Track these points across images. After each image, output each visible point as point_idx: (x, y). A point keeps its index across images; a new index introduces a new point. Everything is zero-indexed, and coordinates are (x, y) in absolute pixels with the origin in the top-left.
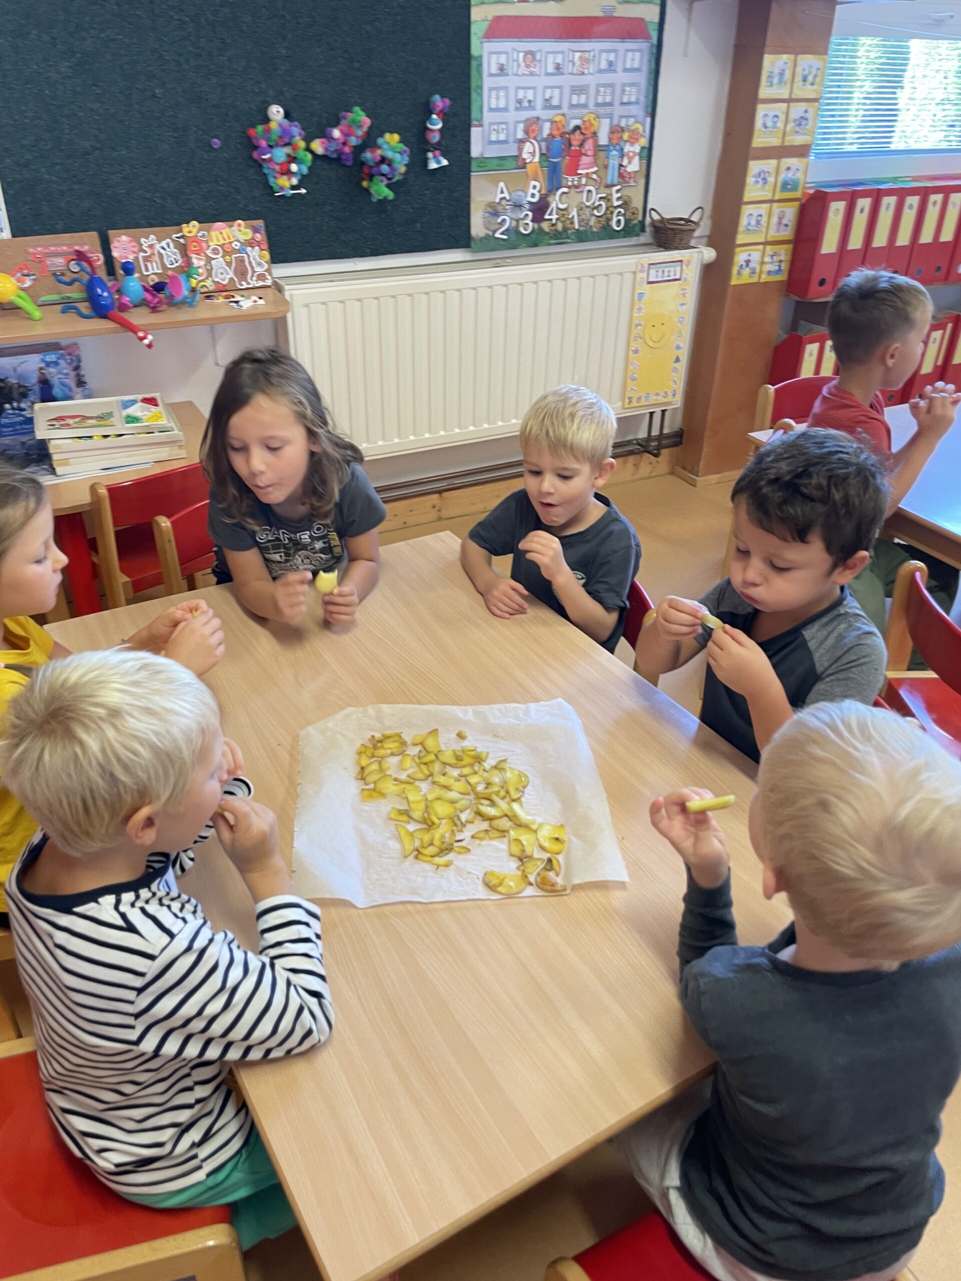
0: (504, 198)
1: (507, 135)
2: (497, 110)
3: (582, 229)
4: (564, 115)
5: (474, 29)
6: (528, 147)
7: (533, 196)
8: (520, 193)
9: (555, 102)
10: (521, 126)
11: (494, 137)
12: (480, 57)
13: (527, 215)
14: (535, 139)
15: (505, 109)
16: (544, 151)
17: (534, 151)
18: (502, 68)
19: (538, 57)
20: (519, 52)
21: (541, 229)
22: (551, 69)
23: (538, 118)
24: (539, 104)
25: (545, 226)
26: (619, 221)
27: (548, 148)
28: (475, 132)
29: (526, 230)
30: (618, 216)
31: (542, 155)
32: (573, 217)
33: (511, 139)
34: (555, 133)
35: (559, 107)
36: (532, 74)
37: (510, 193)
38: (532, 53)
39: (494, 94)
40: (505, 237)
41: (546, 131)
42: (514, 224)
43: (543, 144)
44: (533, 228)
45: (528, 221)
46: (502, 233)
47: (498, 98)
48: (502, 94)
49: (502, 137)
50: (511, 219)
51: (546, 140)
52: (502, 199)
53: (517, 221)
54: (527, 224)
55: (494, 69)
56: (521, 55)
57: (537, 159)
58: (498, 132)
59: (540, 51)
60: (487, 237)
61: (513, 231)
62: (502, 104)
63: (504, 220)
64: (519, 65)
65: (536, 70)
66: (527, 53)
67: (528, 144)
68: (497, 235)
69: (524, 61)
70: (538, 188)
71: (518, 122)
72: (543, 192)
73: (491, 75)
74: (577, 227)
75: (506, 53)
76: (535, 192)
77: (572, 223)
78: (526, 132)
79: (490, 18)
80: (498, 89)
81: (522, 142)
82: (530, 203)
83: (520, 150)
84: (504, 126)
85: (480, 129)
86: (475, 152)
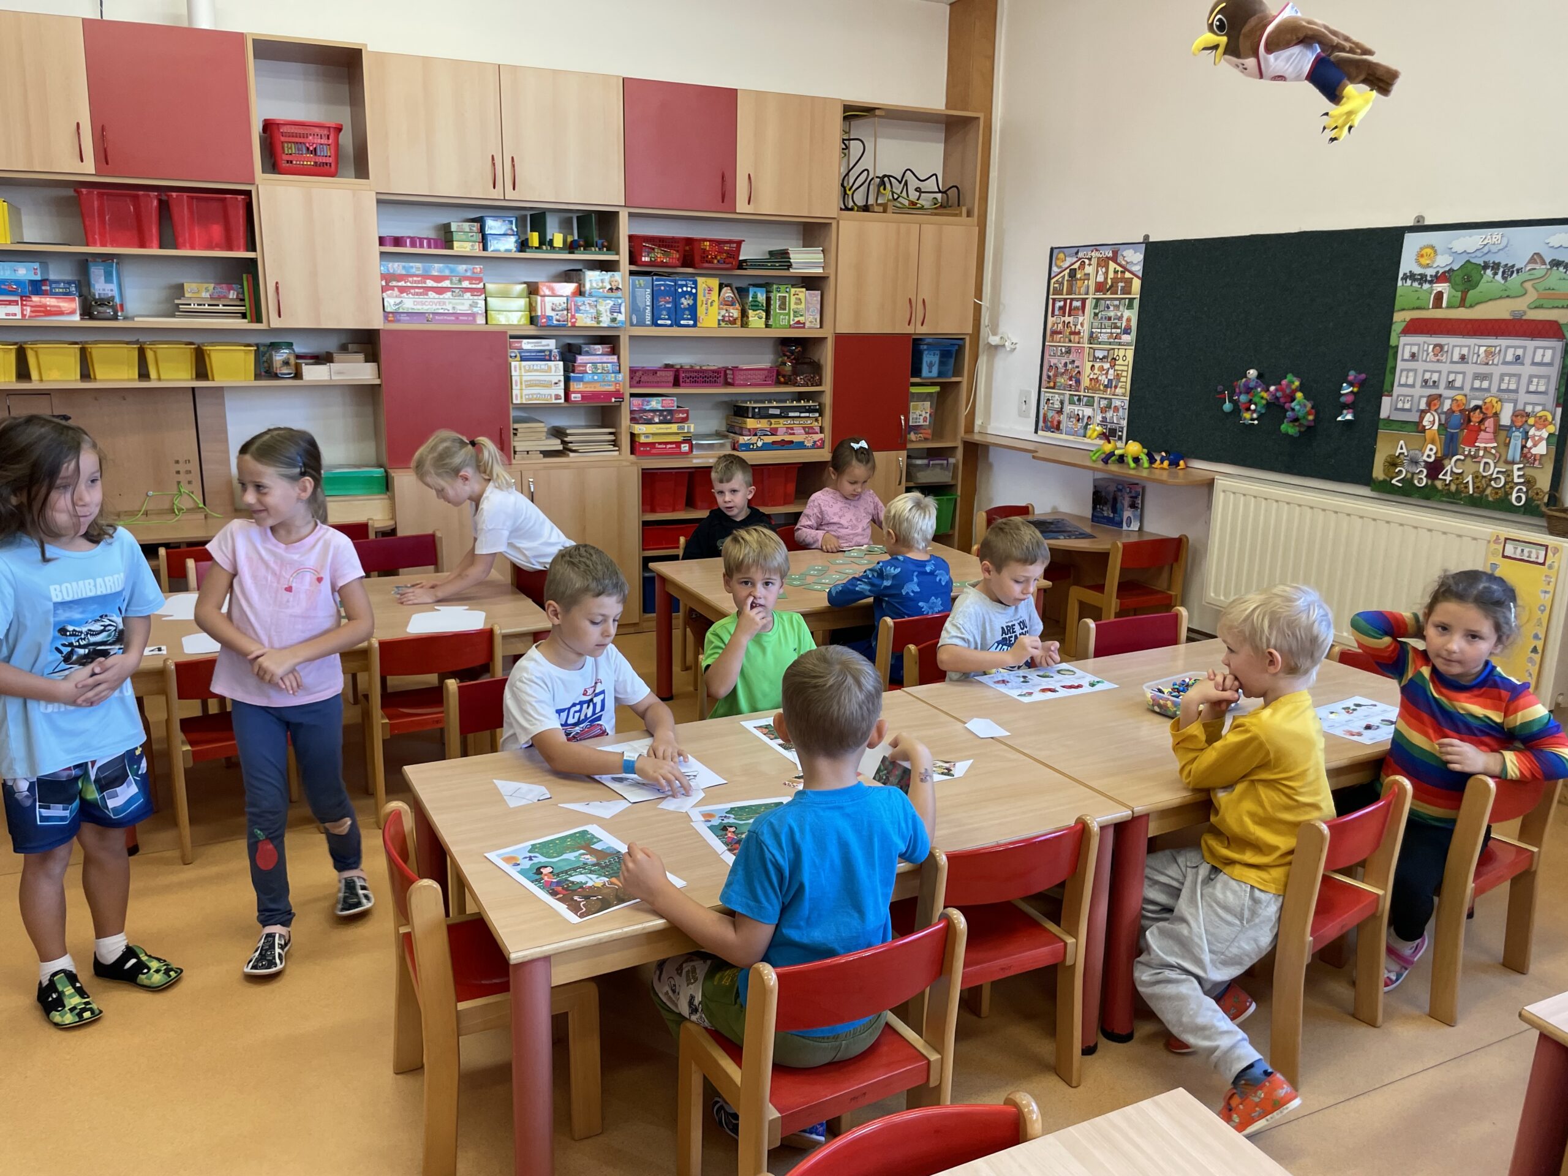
0: (1403, 453)
1: (1411, 405)
2: (1406, 385)
3: (1475, 495)
4: (1466, 396)
5: (1394, 327)
6: (1428, 417)
7: (1429, 456)
8: (1417, 452)
9: (1458, 384)
10: (1424, 401)
11: (1400, 405)
12: (1397, 347)
13: (1421, 471)
14: (1436, 411)
15: (1413, 386)
16: (1443, 422)
17: (1434, 420)
18: (1413, 355)
19: (1446, 349)
20: (1429, 345)
21: (1434, 487)
22: (1456, 358)
23: (1440, 396)
24: (1443, 384)
25: (1439, 484)
26: (1519, 499)
27: (1446, 420)
28: (1386, 401)
29: (1419, 482)
30: (1517, 492)
31: (1440, 424)
32: (1468, 482)
33: (1415, 409)
34: (1455, 408)
35: (1461, 388)
36: (1438, 361)
37: (1408, 451)
38: (1441, 346)
39: (1404, 374)
40: (1400, 485)
41: (1447, 405)
42: (1409, 476)
43: (1443, 417)
44: (1427, 483)
45: (1423, 476)
46: (1397, 481)
47: (1407, 377)
48: (1411, 374)
49: (1407, 406)
50: (1407, 472)
51: (1446, 413)
52: (1400, 454)
53: (1413, 474)
54: (1421, 479)
55: (1407, 356)
56: (1431, 347)
57: (1436, 427)
58: (1404, 403)
59: (1448, 344)
60: (1384, 481)
61: (1408, 482)
62: (1410, 381)
63: (1401, 471)
64: (1428, 354)
65: (1444, 359)
66: (1435, 346)
67: (1429, 414)
68: (1394, 481)
69: (1433, 351)
70: (1434, 451)
71: (1421, 397)
72: (1439, 455)
73: (1403, 360)
74: (1471, 492)
75: (1419, 345)
76: (1432, 453)
77: (1467, 487)
78: (1429, 404)
79: (1408, 319)
80: (1408, 370)
81: (1423, 412)
82: (1425, 461)
83: (1422, 418)
84: (1410, 398)
85: (1389, 398)
86: (1384, 414)
